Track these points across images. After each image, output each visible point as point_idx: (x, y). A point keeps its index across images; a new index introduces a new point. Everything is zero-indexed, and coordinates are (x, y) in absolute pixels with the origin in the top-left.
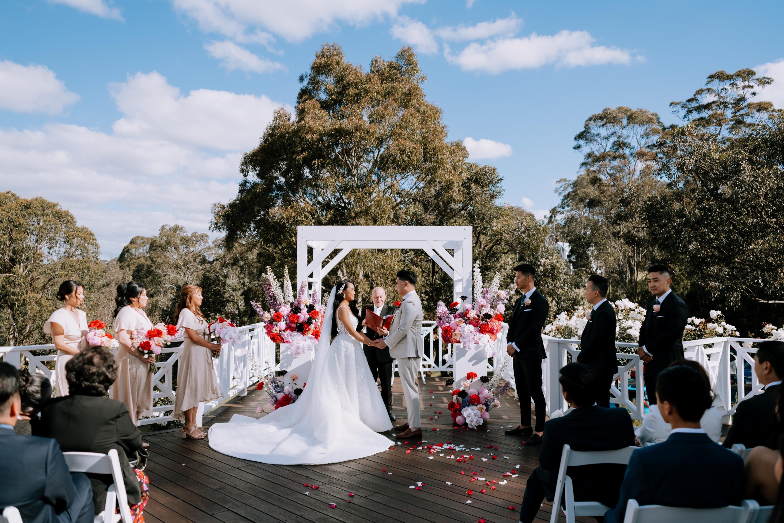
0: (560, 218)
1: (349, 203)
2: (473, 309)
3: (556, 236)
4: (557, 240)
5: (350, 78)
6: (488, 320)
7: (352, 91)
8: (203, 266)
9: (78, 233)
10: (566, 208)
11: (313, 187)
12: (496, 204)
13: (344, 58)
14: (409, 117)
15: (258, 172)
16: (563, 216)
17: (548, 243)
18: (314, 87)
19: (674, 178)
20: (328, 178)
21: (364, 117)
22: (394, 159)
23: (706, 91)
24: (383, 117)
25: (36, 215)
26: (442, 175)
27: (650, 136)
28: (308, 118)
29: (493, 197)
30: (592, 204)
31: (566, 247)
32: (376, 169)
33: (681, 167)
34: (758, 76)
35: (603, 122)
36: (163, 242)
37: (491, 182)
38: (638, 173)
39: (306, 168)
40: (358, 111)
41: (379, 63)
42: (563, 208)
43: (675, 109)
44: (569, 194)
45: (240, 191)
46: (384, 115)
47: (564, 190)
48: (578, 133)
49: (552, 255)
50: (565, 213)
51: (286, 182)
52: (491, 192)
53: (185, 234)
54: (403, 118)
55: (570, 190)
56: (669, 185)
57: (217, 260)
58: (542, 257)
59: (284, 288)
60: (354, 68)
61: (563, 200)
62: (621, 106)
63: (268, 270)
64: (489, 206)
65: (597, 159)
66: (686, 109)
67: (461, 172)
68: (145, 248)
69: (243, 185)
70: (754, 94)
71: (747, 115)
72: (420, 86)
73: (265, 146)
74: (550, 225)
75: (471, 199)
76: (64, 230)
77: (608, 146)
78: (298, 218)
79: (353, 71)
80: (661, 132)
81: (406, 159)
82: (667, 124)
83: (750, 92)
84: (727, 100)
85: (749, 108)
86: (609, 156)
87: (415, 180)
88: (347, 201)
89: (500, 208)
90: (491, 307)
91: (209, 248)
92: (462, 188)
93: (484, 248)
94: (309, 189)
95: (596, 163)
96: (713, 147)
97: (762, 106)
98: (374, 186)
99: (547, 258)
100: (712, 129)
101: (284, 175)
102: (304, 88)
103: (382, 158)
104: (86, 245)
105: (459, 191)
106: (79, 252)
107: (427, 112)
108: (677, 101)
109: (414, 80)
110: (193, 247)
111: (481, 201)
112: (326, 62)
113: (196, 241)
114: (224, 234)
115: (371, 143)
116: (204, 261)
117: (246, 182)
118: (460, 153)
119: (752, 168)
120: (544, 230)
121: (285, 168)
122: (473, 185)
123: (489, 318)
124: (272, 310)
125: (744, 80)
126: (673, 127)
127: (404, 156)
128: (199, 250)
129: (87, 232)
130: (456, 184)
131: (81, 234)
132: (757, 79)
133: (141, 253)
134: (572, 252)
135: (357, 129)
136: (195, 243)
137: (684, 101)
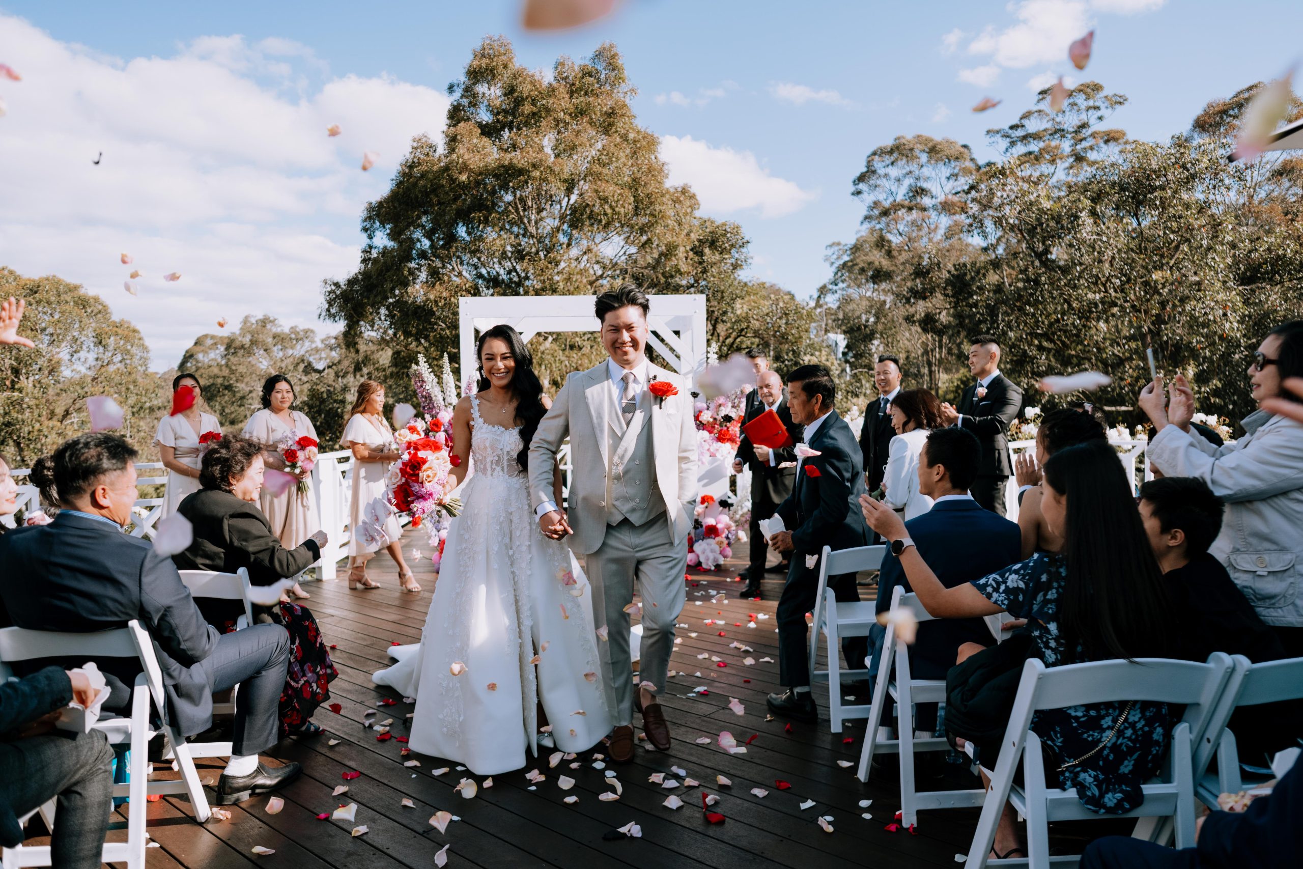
0: (831, 301)
1: (527, 278)
2: (708, 409)
3: (826, 325)
4: (826, 331)
5: (525, 89)
6: (728, 424)
7: (527, 108)
8: (309, 376)
9: (115, 329)
10: (841, 285)
11: (474, 253)
12: (740, 278)
13: (515, 59)
14: (612, 149)
15: (388, 231)
16: (837, 296)
17: (814, 335)
18: (470, 103)
19: (992, 239)
20: (494, 240)
21: (545, 149)
22: (592, 211)
23: (1036, 114)
24: (573, 148)
25: (49, 303)
26: (662, 236)
27: (959, 178)
28: (461, 150)
29: (735, 266)
30: (879, 276)
31: (841, 341)
32: (565, 227)
33: (998, 222)
34: (1108, 91)
35: (892, 158)
36: (247, 340)
37: (732, 246)
38: (941, 232)
39: (460, 225)
40: (536, 140)
41: (566, 68)
42: (836, 285)
43: (993, 139)
44: (845, 264)
45: (364, 261)
46: (575, 145)
47: (838, 258)
48: (858, 174)
49: (820, 351)
50: (839, 292)
51: (432, 246)
52: (733, 261)
53: (279, 330)
54: (604, 149)
55: (846, 258)
56: (985, 250)
57: (329, 367)
58: (805, 354)
59: (444, 385)
60: (530, 73)
61: (836, 273)
62: (919, 133)
63: (420, 359)
64: (730, 281)
65: (885, 213)
66: (1008, 140)
67: (691, 231)
68: (218, 352)
69: (367, 252)
70: (1100, 118)
71: (1092, 148)
72: (628, 102)
73: (398, 193)
74: (819, 310)
75: (705, 271)
76: (93, 325)
77: (901, 194)
78: (452, 299)
79: (528, 79)
80: (974, 172)
81: (609, 211)
82: (981, 161)
83: (1096, 116)
84: (1065, 127)
85: (1094, 137)
86: (903, 206)
87: (622, 243)
88: (523, 275)
89: (746, 284)
90: (733, 407)
91: (317, 350)
92: (691, 253)
93: (724, 342)
94: (466, 258)
95: (883, 219)
96: (1043, 193)
97: (1111, 135)
98: (562, 252)
99: (812, 355)
100: (1045, 168)
101: (429, 235)
102: (455, 103)
103: (574, 210)
104: (129, 347)
105: (686, 258)
106: (118, 358)
107: (639, 141)
108: (996, 128)
109: (620, 93)
110: (292, 348)
111: (720, 273)
112: (488, 65)
113: (297, 340)
114: (340, 326)
115: (556, 188)
116: (309, 369)
117: (371, 247)
118: (688, 203)
119: (1095, 223)
120: (809, 315)
121: (429, 226)
122: (707, 251)
123: (730, 421)
124: (428, 417)
125: (1088, 98)
126: (989, 164)
127: (606, 207)
128: (302, 352)
129: (128, 327)
130: (682, 249)
131: (119, 331)
132: (1106, 97)
133: (212, 360)
134: (848, 346)
135: (534, 166)
136: (295, 342)
137: (1006, 127)
